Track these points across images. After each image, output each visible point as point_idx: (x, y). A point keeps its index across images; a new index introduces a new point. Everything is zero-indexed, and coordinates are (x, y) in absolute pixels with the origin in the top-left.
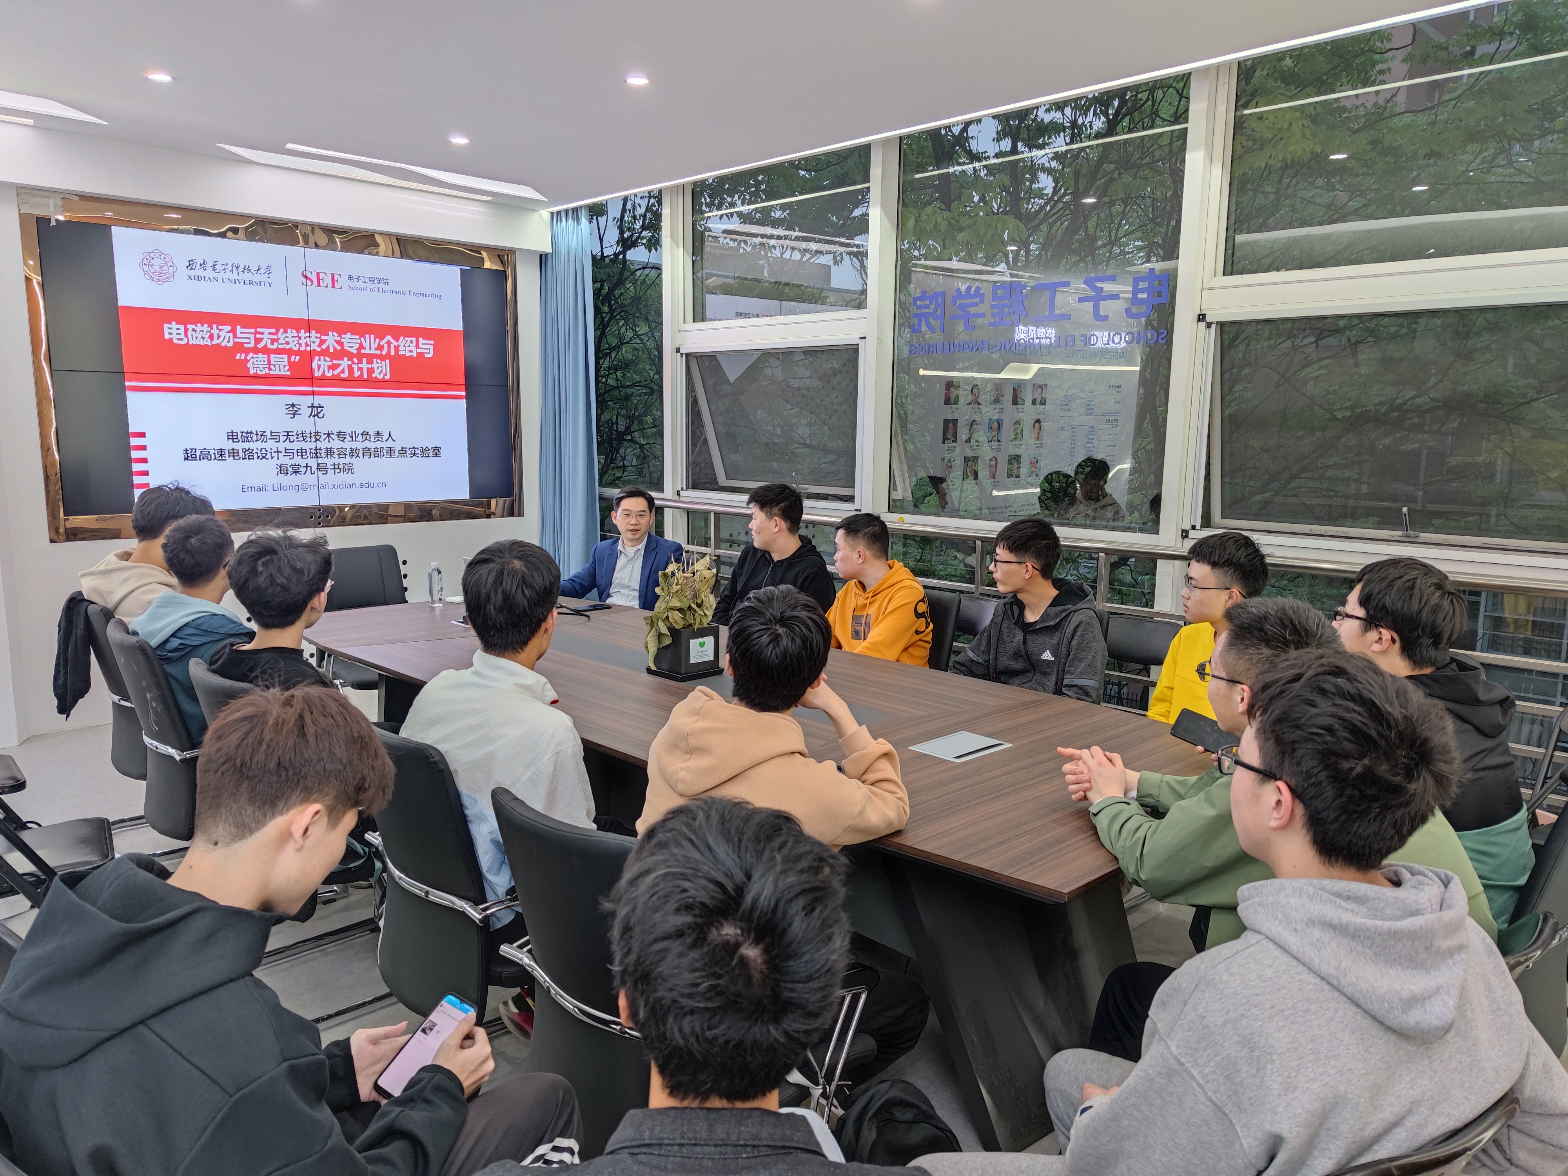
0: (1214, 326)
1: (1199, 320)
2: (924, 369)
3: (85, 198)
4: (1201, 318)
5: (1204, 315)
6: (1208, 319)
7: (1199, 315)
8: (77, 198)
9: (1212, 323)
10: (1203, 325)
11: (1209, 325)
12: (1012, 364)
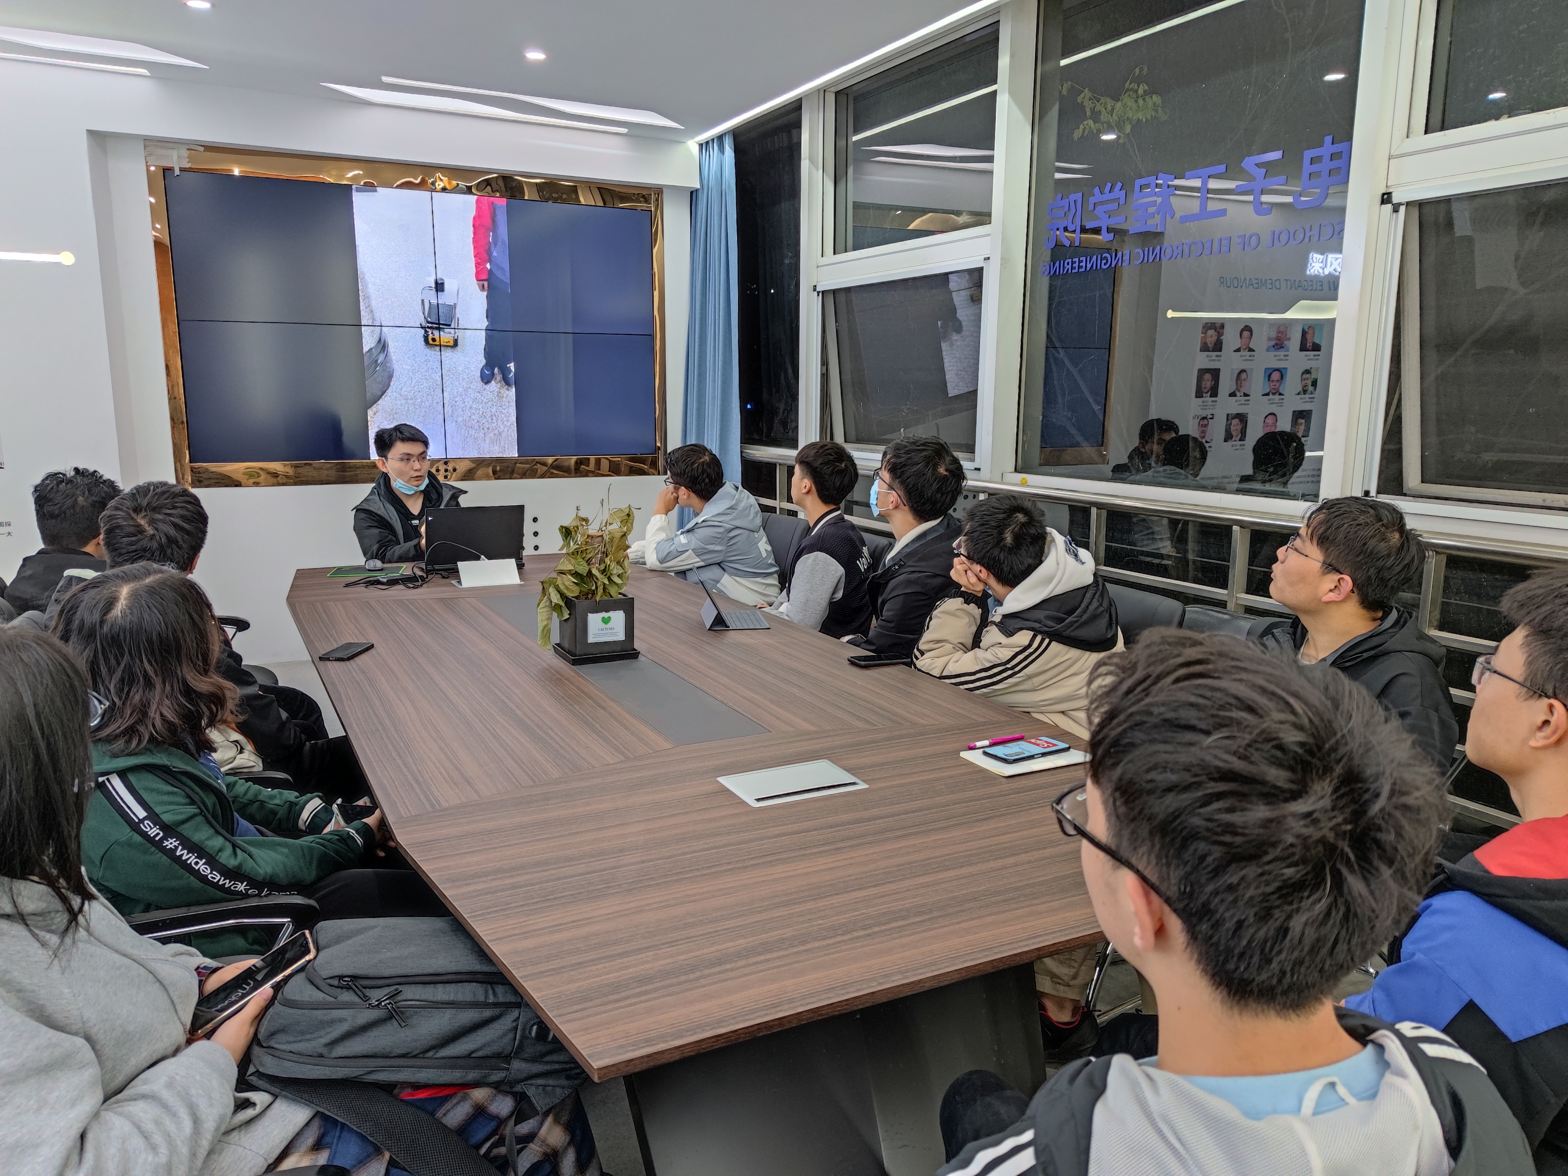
0: (1402, 209)
1: (1383, 202)
2: (1174, 311)
3: (211, 148)
4: (1386, 198)
5: (1389, 194)
6: (1395, 200)
7: (1384, 194)
8: (202, 149)
9: (1400, 204)
10: (1389, 207)
11: (1396, 210)
12: (1302, 302)
